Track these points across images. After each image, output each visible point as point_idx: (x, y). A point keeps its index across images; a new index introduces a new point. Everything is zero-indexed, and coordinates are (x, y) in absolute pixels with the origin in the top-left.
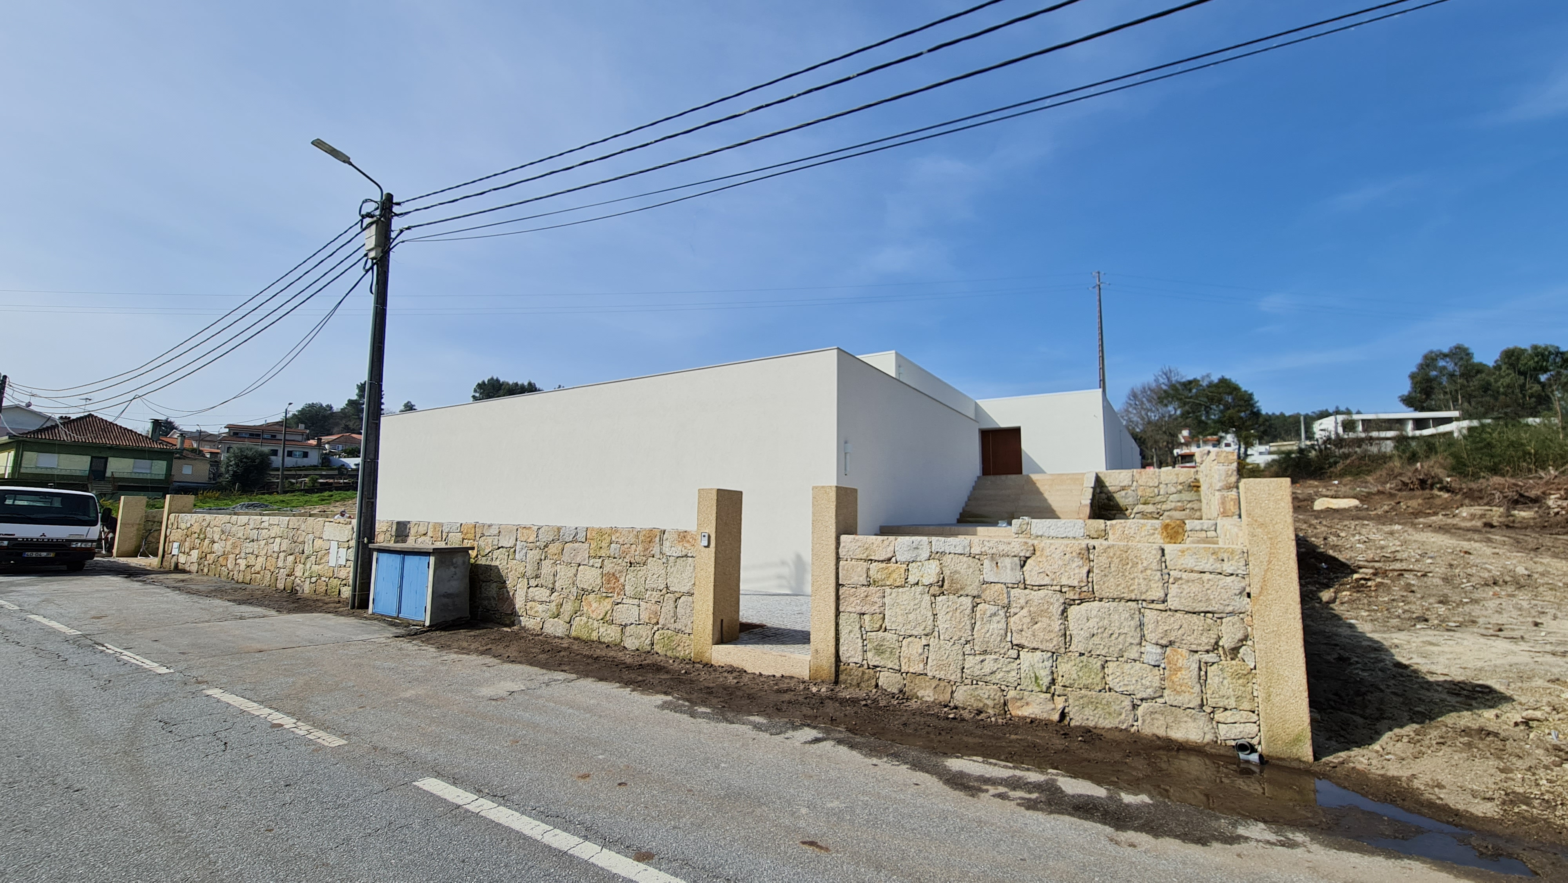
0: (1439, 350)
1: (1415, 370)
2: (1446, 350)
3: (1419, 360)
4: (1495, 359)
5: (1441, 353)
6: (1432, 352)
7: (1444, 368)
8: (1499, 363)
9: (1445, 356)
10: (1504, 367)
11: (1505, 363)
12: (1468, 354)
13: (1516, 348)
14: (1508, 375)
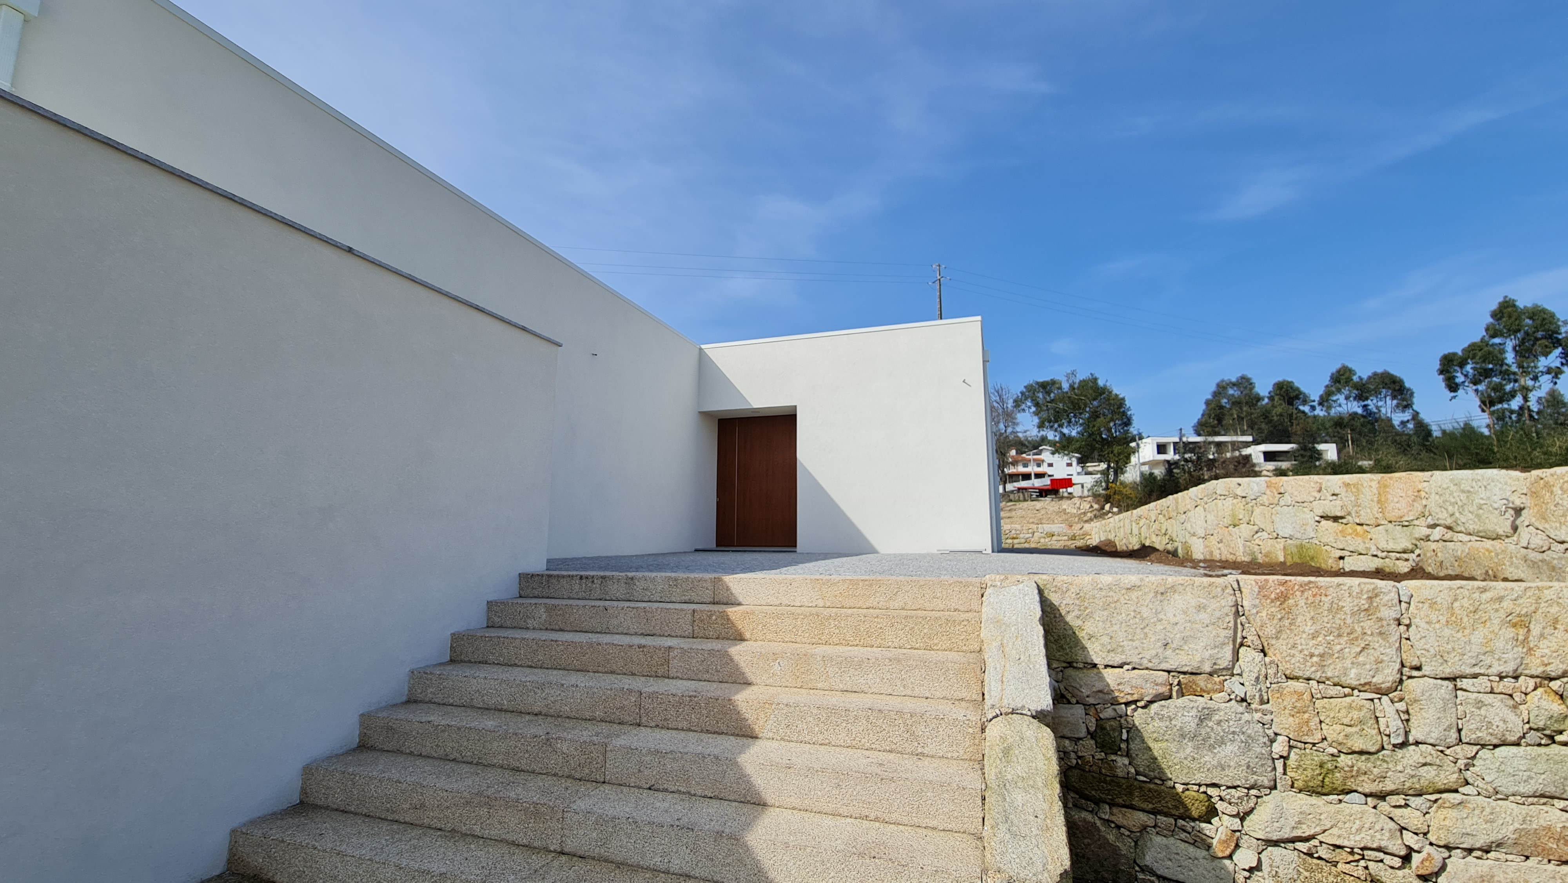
0: (1229, 379)
1: (1210, 397)
2: (1234, 380)
3: (1213, 388)
4: (1269, 390)
5: (1231, 383)
6: (1223, 381)
7: (1233, 395)
8: (1272, 394)
9: (1234, 384)
10: (1276, 398)
11: (1277, 395)
12: (1251, 384)
13: (1284, 381)
14: (1281, 404)
